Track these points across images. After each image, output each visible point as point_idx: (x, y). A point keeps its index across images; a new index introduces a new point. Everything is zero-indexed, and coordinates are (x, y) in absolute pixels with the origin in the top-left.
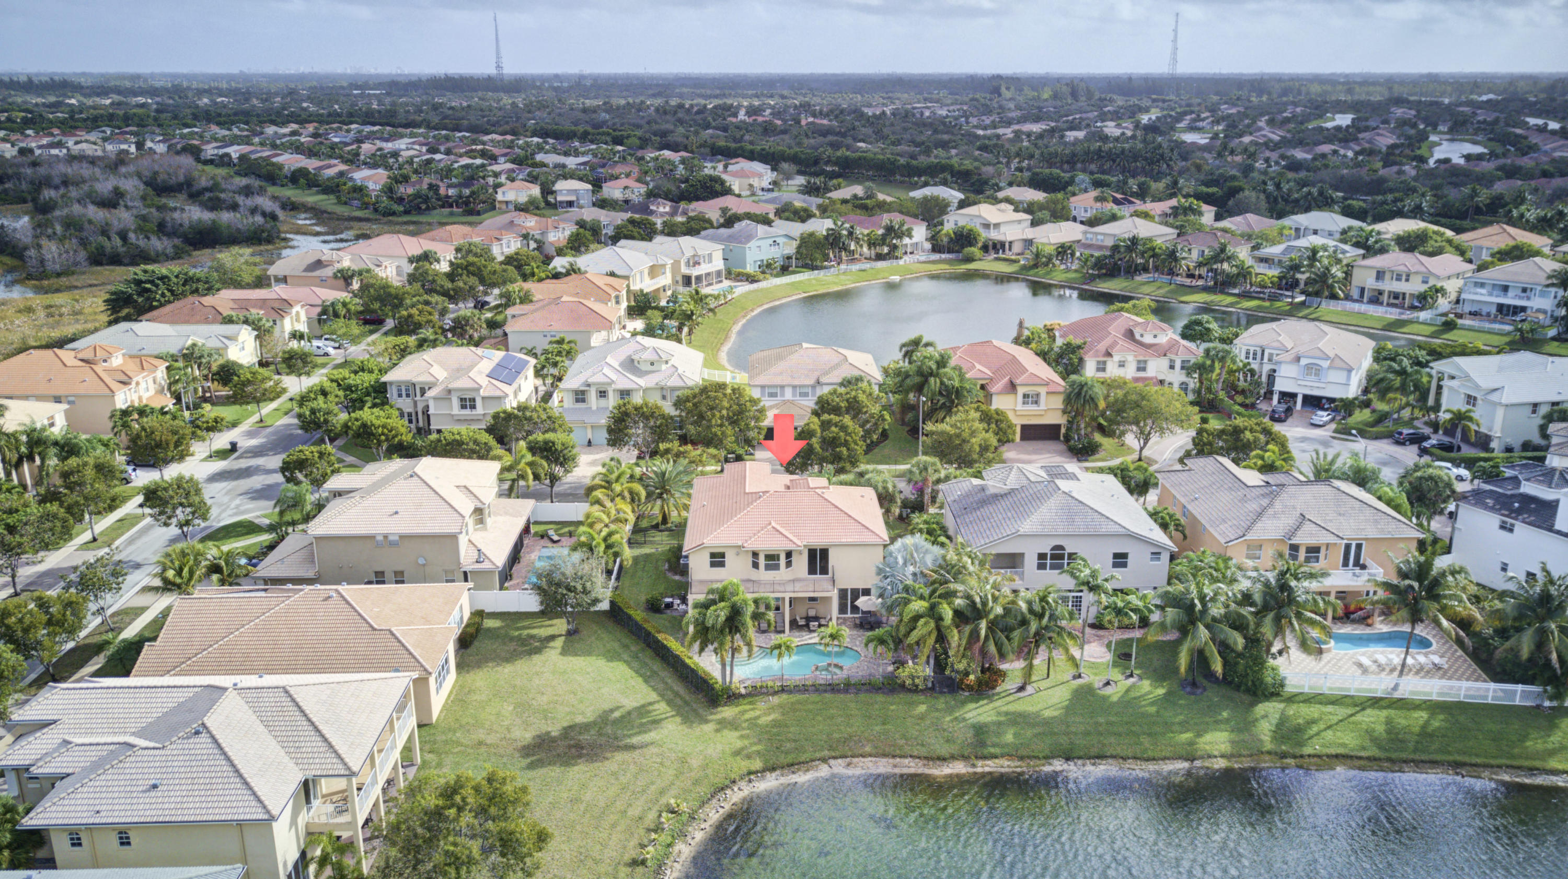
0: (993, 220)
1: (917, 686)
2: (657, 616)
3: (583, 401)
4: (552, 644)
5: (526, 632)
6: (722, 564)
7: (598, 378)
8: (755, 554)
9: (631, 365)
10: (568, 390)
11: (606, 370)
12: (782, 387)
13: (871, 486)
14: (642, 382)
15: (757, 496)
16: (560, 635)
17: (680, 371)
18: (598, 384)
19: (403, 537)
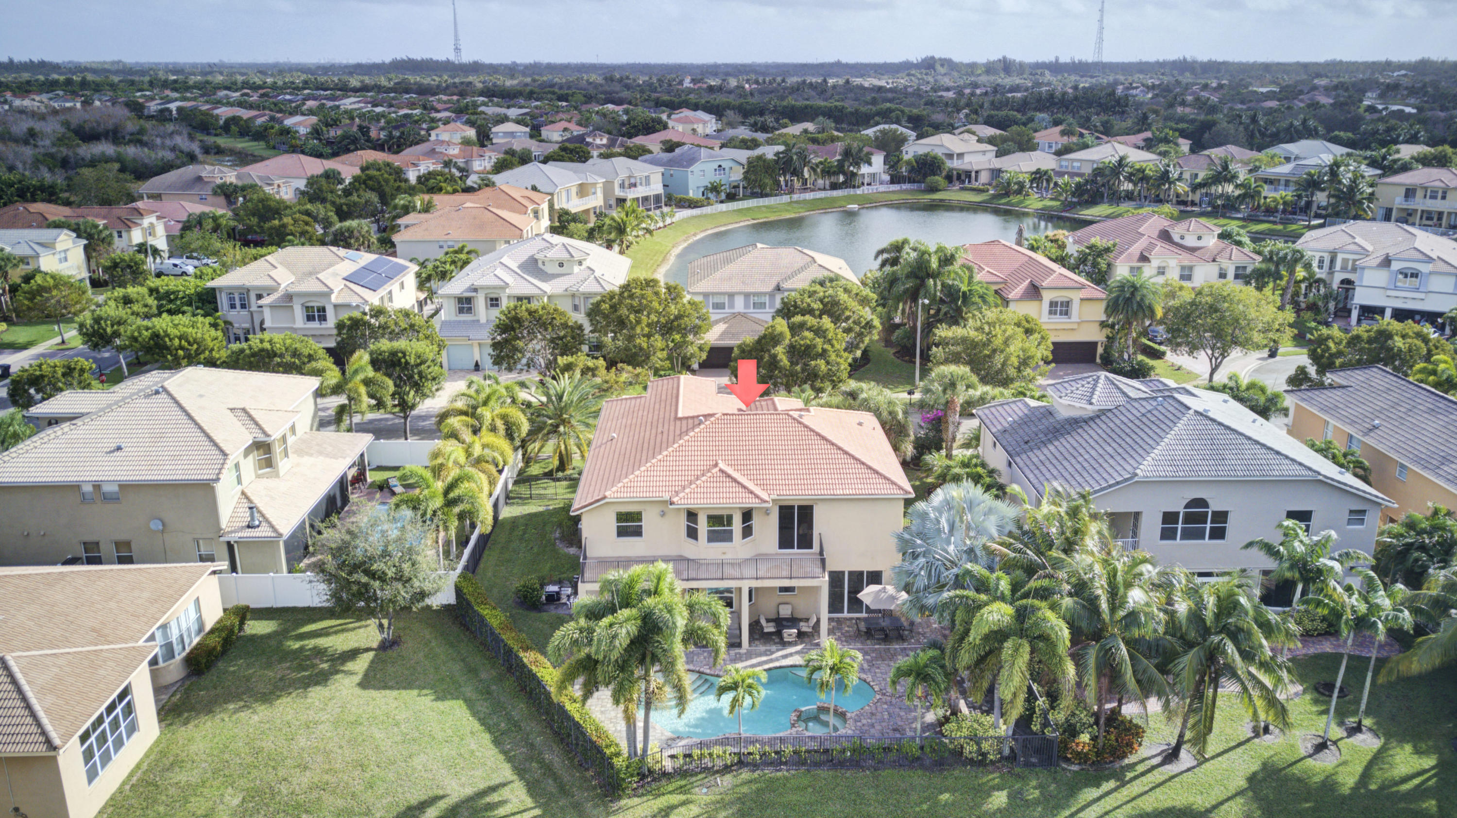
0: (957, 150)
1: (984, 755)
2: (533, 614)
3: (469, 310)
4: (350, 666)
5: (311, 643)
6: (637, 532)
7: (488, 280)
8: (692, 515)
9: (532, 266)
10: (448, 297)
11: (500, 272)
12: (731, 295)
13: (869, 410)
14: (548, 287)
15: (695, 421)
16: (367, 650)
17: (596, 274)
18: (488, 288)
19: (125, 487)
